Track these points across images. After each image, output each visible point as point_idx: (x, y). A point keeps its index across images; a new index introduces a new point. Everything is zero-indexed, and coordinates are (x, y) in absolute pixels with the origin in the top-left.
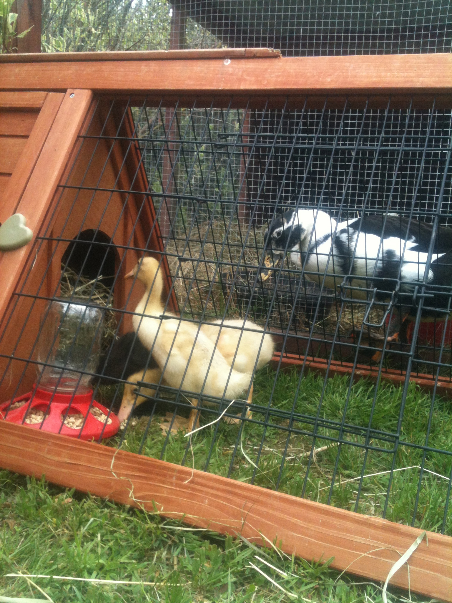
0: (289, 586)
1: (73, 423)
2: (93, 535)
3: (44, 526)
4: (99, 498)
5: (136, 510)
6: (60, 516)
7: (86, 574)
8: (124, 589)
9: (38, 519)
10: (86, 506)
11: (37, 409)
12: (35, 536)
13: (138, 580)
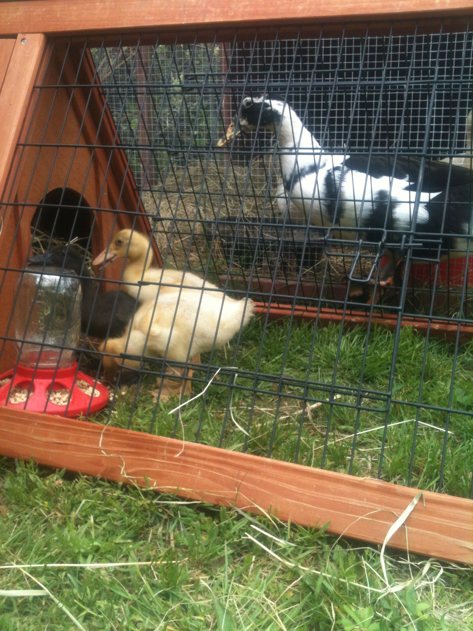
0: (286, 554)
1: (60, 399)
2: (86, 517)
3: (36, 510)
4: (91, 477)
5: (128, 486)
6: (53, 499)
7: (81, 559)
8: (120, 572)
9: (30, 503)
10: (77, 486)
11: (21, 387)
12: (27, 523)
13: (134, 561)
